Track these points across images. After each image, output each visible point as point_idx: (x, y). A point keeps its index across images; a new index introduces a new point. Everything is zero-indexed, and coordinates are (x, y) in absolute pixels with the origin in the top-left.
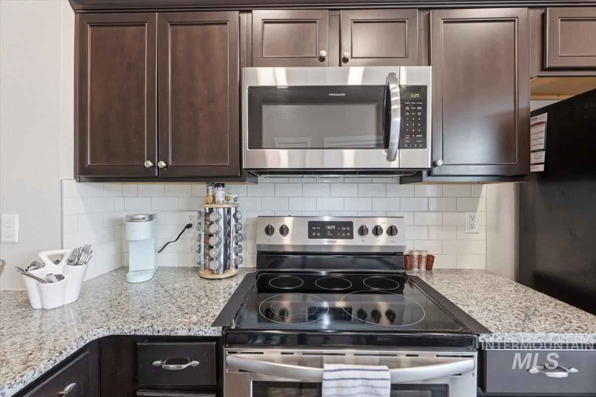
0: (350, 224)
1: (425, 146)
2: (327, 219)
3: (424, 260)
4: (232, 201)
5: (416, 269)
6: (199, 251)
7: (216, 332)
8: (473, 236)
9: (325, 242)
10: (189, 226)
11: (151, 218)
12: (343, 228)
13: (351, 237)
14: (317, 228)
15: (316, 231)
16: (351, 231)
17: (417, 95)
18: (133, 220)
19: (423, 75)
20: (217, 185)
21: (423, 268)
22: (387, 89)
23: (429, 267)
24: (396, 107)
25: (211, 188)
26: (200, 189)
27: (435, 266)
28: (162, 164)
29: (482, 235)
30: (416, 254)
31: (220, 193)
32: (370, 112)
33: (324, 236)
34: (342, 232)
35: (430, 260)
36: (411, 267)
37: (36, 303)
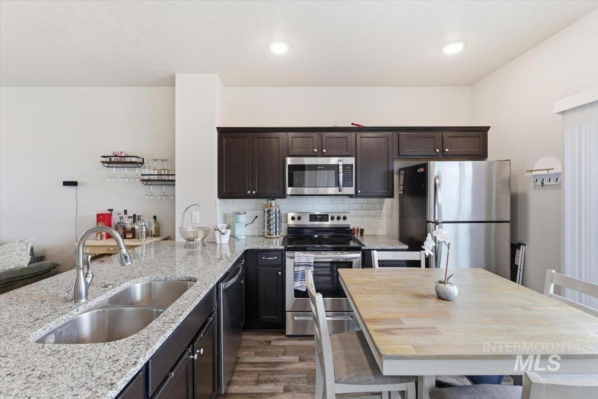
0: (327, 215)
1: (352, 186)
2: (318, 213)
3: (359, 231)
4: (277, 206)
5: (356, 235)
6: (264, 227)
7: (283, 247)
8: (381, 221)
9: (317, 223)
10: (257, 217)
11: (245, 213)
12: (324, 217)
13: (328, 221)
14: (313, 217)
15: (313, 218)
16: (328, 218)
17: (349, 168)
18: (239, 214)
19: (351, 161)
20: (273, 200)
21: (359, 234)
22: (338, 165)
23: (362, 234)
24: (341, 170)
25: (269, 201)
26: (264, 201)
27: (365, 233)
28: (254, 192)
29: (385, 219)
30: (356, 228)
31: (273, 202)
32: (333, 172)
33: (316, 220)
34: (323, 218)
35: (362, 231)
36: (354, 234)
37: (218, 242)
